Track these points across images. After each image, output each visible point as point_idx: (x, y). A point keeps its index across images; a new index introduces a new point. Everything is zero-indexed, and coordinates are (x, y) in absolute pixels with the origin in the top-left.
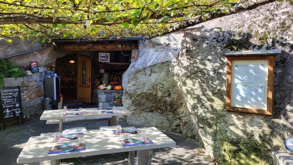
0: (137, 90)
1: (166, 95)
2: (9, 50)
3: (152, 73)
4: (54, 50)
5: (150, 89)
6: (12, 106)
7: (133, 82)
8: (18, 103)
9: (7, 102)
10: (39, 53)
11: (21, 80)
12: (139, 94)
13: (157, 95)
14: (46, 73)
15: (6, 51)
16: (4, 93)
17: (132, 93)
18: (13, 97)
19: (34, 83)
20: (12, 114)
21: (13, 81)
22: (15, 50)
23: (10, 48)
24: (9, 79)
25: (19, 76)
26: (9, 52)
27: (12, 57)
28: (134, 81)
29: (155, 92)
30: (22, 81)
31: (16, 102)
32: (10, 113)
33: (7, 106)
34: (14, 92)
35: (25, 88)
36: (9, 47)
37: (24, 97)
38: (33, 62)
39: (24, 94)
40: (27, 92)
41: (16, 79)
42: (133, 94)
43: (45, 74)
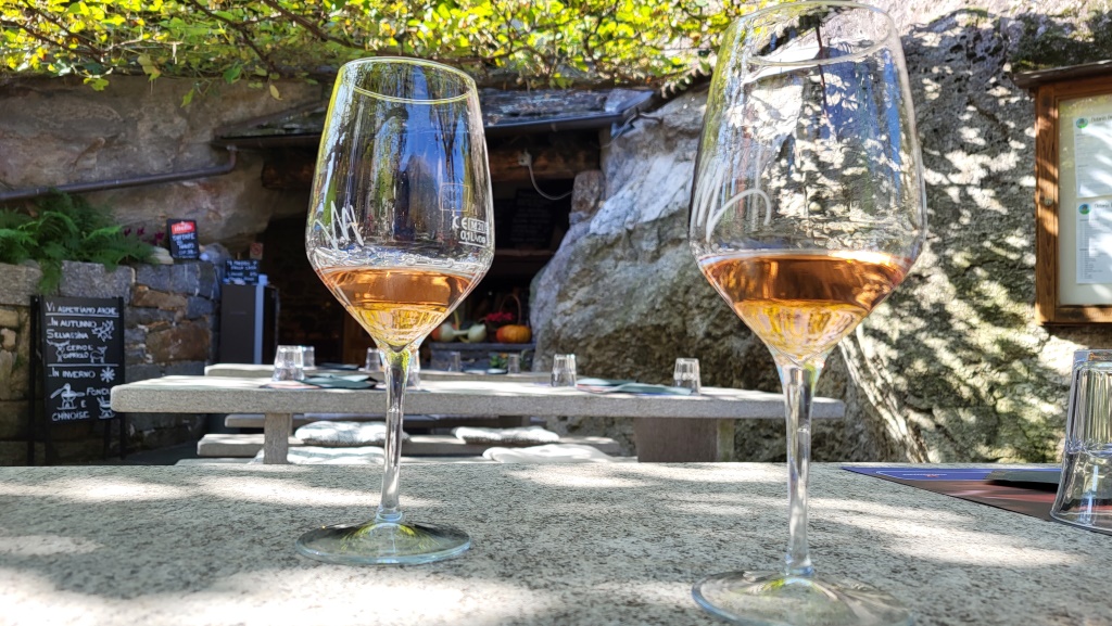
0: (600, 321)
1: (727, 328)
2: (93, 161)
3: (666, 245)
4: (264, 185)
5: (658, 310)
6: (87, 374)
7: (582, 294)
8: (111, 368)
9: (70, 356)
10: (205, 187)
11: (129, 277)
12: (608, 337)
13: (685, 332)
14: (228, 268)
15: (80, 164)
16: (59, 319)
17: (576, 335)
18: (94, 341)
19: (179, 300)
20: (83, 410)
21: (97, 275)
22: (115, 164)
23: (95, 155)
24: (81, 268)
25: (124, 262)
26: (89, 170)
27: (101, 189)
28: (585, 289)
29: (677, 321)
30: (134, 281)
31: (102, 360)
32: (77, 401)
33: (65, 374)
34: (100, 321)
35: (142, 312)
36: (93, 152)
37: (137, 347)
38: (178, 221)
39: (138, 337)
40: (150, 332)
41: (108, 270)
42: (580, 340)
43: (221, 274)
